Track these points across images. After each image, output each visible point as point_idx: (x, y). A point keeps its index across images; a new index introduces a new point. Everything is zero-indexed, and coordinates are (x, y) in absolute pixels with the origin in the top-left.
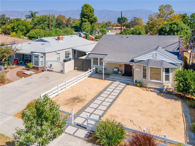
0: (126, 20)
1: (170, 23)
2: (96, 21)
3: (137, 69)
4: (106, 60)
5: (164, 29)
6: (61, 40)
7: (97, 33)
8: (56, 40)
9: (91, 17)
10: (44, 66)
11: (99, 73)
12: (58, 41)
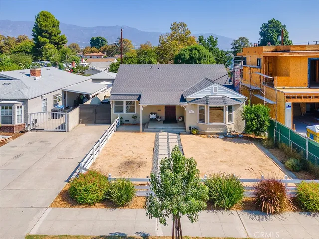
0: (104, 43)
1: (189, 48)
2: (64, 43)
3: (192, 111)
4: (145, 101)
5: (183, 57)
6: (37, 76)
7: (71, 63)
8: (29, 75)
9: (55, 36)
10: (23, 123)
11: (126, 125)
12: (32, 78)
